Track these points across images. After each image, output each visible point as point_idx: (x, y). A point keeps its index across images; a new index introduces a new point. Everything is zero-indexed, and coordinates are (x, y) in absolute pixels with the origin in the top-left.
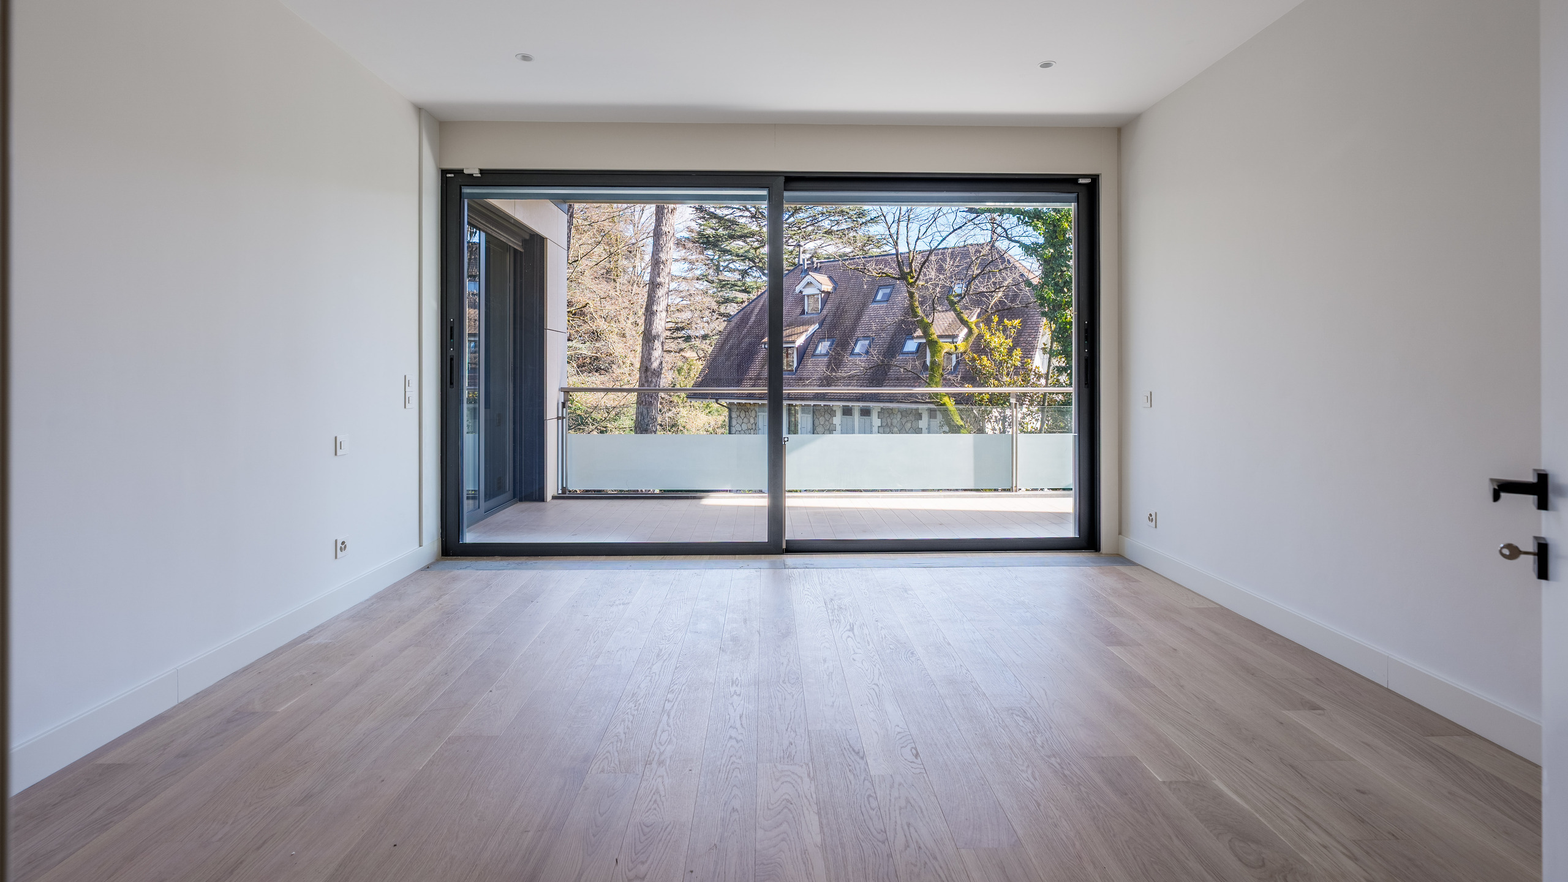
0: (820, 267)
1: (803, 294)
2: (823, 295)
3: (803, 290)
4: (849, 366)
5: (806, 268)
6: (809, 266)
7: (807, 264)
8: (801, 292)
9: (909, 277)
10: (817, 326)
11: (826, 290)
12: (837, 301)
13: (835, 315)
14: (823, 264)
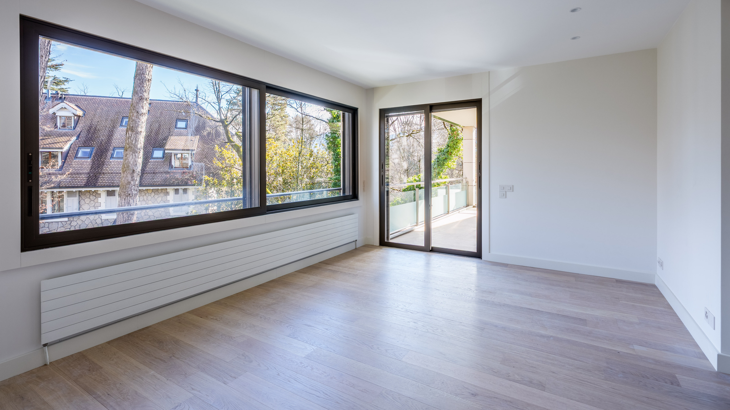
0: (65, 98)
1: (56, 115)
2: (75, 117)
3: (57, 112)
4: (111, 165)
5: (50, 96)
6: (52, 95)
7: (51, 94)
8: (54, 113)
9: (225, 121)
10: (74, 138)
11: (79, 115)
12: (88, 123)
13: (89, 131)
14: (67, 96)
